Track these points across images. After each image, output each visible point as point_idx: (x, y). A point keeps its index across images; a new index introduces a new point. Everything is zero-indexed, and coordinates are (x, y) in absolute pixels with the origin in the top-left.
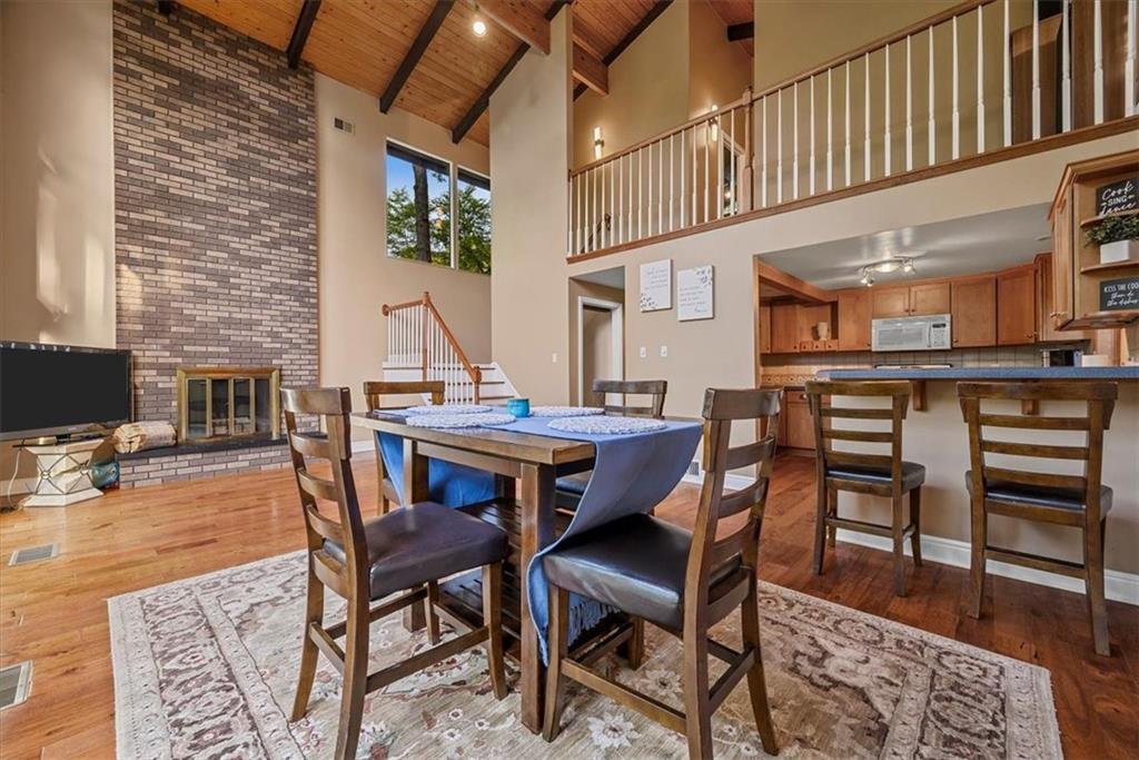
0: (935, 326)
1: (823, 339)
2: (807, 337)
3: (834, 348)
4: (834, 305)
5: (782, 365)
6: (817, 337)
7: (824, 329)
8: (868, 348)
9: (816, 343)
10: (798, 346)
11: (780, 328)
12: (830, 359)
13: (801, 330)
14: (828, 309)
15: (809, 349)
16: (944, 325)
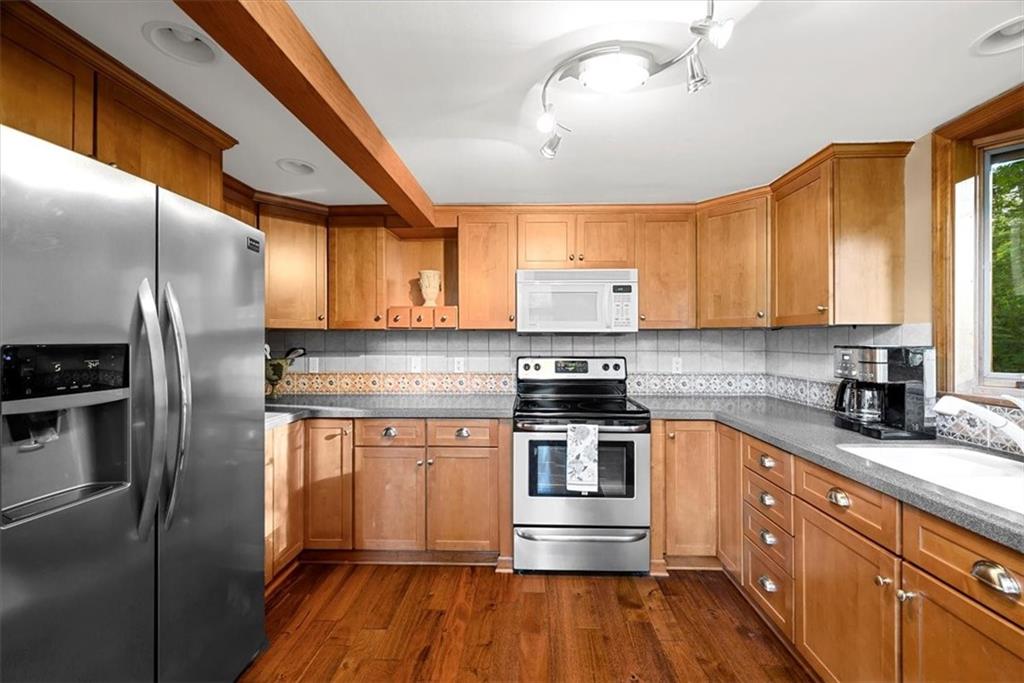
0: (616, 289)
1: (430, 303)
2: (402, 298)
3: (451, 323)
4: (450, 237)
5: (355, 352)
6: (420, 300)
7: (432, 282)
8: (510, 326)
9: (418, 311)
10: (383, 317)
11: (348, 276)
12: (443, 344)
13: (390, 284)
14: (439, 247)
15: (403, 323)
16: (628, 289)
